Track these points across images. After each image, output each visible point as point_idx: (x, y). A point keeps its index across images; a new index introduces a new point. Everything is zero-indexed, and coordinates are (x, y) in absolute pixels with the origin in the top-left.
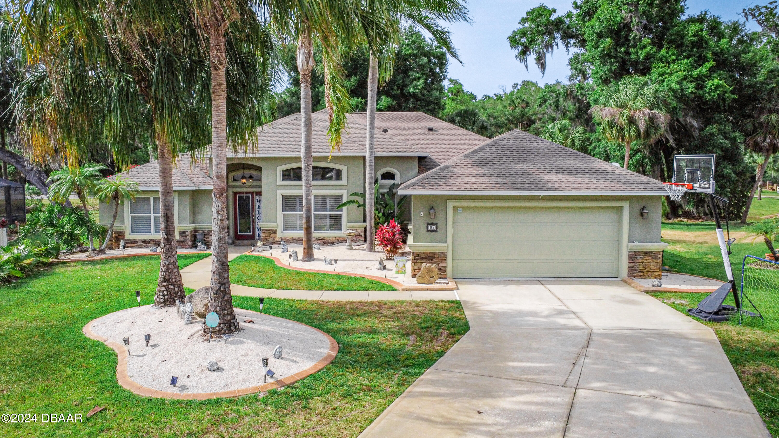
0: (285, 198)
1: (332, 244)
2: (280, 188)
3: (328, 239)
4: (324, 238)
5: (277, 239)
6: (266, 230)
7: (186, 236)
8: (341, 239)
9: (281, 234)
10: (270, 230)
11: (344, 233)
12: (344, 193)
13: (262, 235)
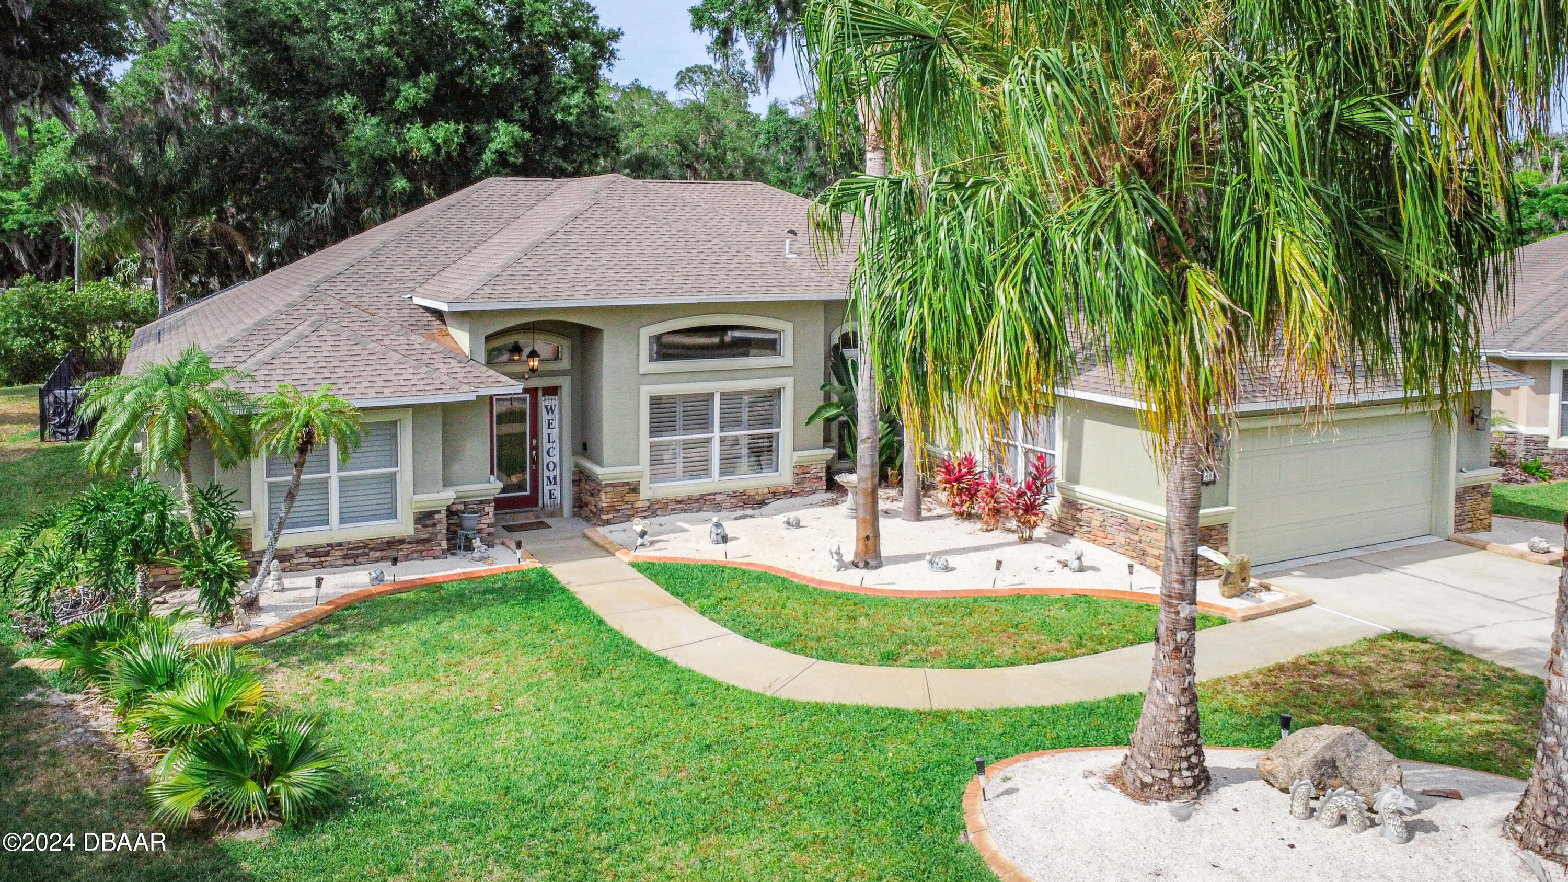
0: (656, 402)
1: (762, 503)
2: (645, 379)
3: (753, 493)
4: (743, 493)
5: (639, 504)
6: (613, 485)
7: (434, 525)
8: (781, 490)
9: (647, 492)
10: (623, 484)
11: (784, 476)
12: (787, 383)
13: (604, 500)
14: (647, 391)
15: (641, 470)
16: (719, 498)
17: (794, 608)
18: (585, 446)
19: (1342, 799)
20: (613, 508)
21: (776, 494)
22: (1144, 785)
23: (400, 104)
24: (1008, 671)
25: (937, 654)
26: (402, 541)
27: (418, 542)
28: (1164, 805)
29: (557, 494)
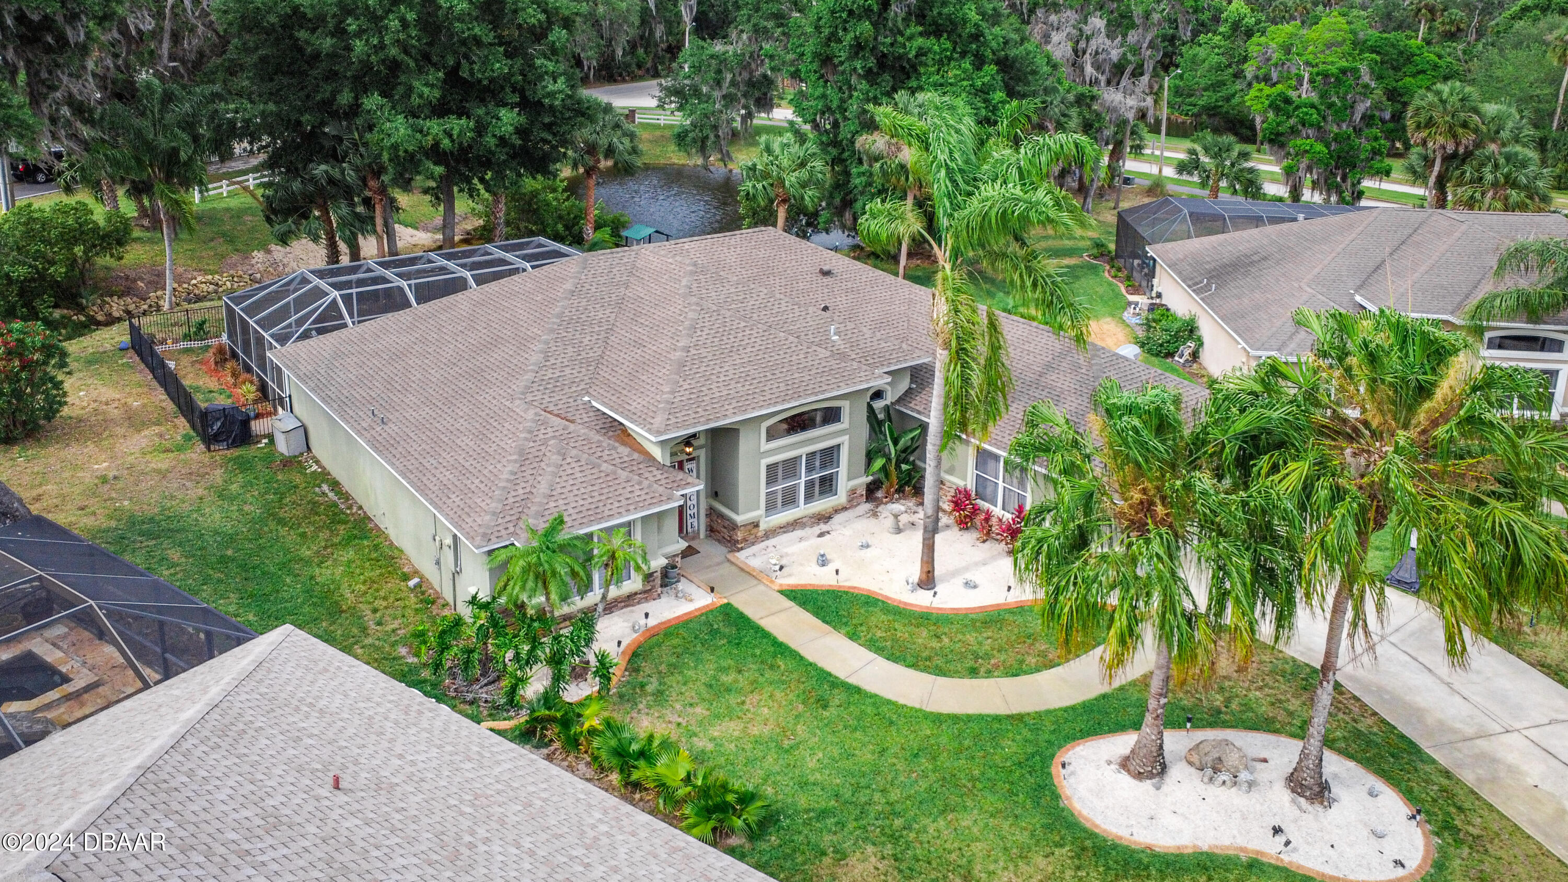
0: (770, 468)
1: (829, 518)
2: (764, 455)
3: (824, 512)
4: (818, 514)
5: (759, 534)
6: (744, 525)
7: (654, 580)
9: (764, 525)
10: (750, 524)
11: (841, 498)
12: (845, 439)
13: (740, 535)
14: (765, 462)
15: (759, 513)
16: (804, 520)
17: (902, 631)
18: (716, 494)
19: (1223, 777)
20: (745, 540)
21: (837, 511)
22: (1140, 773)
23: (415, 100)
24: (1037, 676)
25: (997, 666)
26: (636, 594)
27: (645, 592)
28: (1149, 782)
29: (695, 524)
